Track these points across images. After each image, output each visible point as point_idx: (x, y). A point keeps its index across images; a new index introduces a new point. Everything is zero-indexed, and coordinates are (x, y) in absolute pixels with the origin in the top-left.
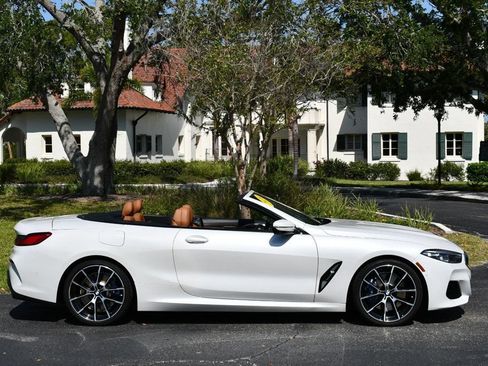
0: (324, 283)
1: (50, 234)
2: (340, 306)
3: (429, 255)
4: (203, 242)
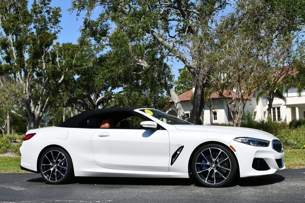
0: (174, 159)
1: (35, 134)
3: (239, 141)
4: (107, 136)
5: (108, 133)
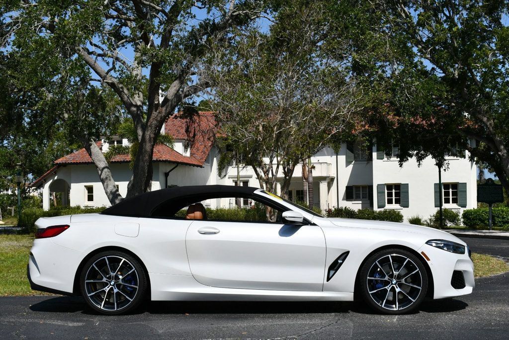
0: (332, 272)
1: (68, 226)
2: (348, 295)
3: (434, 244)
4: (215, 233)
5: (216, 229)
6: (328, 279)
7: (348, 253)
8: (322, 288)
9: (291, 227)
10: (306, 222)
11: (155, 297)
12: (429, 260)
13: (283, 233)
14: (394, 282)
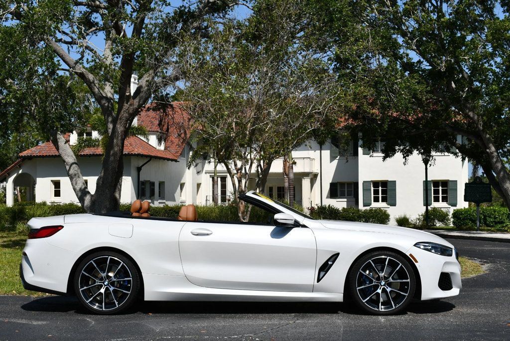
0: (322, 274)
1: (62, 227)
2: (338, 296)
3: (422, 247)
4: (208, 235)
5: (208, 230)
6: (319, 280)
7: (337, 255)
8: (313, 289)
9: (283, 229)
10: (297, 224)
11: (148, 297)
12: (417, 262)
13: (275, 235)
14: (383, 283)
